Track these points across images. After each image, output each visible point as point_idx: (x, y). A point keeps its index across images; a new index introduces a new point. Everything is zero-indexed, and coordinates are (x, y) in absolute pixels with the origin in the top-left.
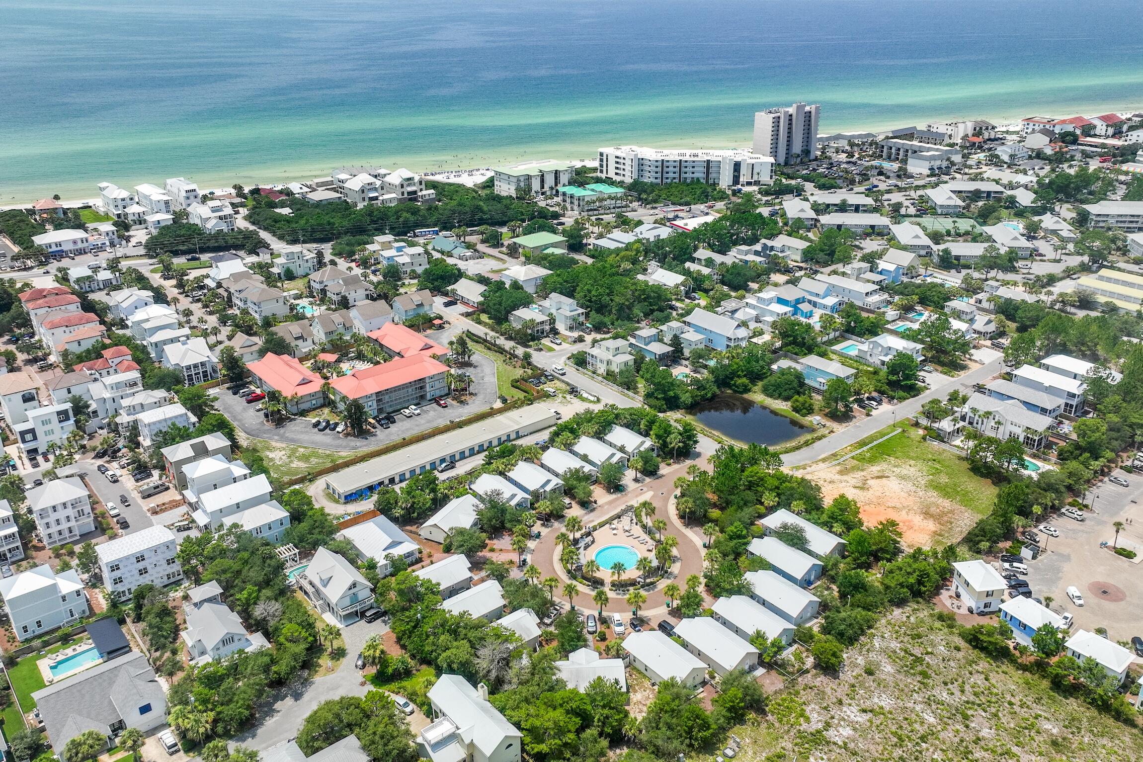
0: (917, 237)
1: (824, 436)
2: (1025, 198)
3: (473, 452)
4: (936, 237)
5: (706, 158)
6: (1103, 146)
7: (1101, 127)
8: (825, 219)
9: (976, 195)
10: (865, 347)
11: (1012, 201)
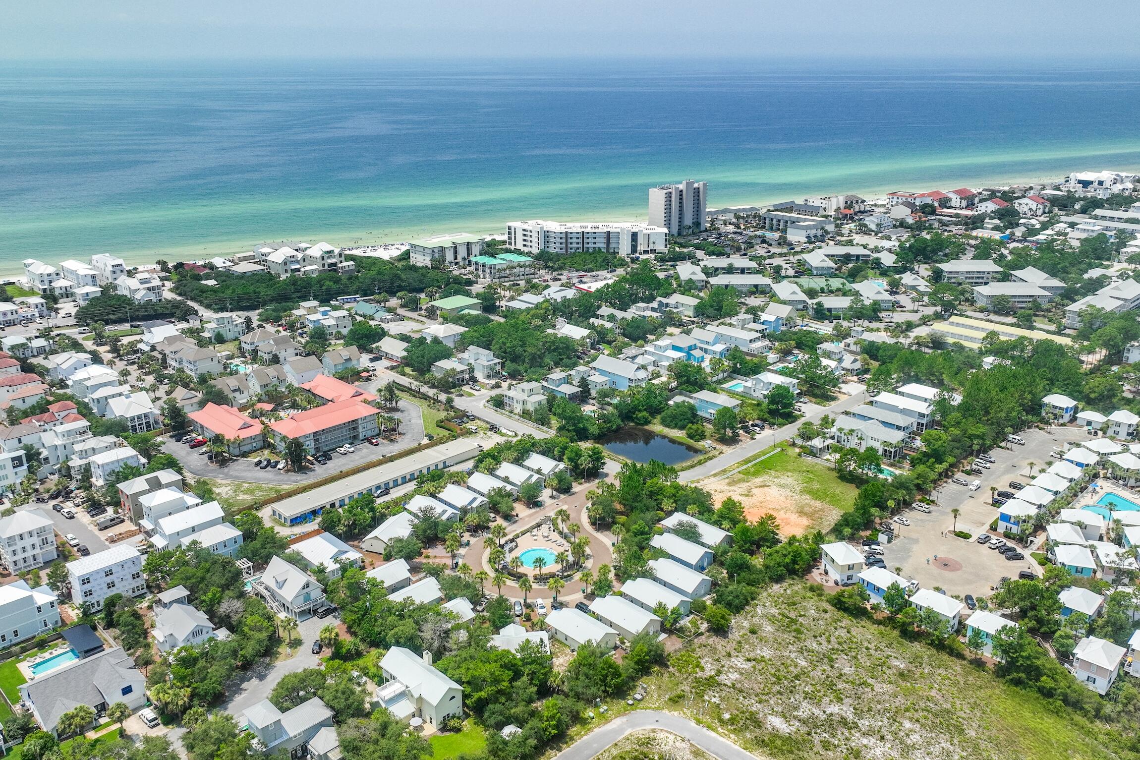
0: (794, 293)
1: (714, 457)
2: (888, 260)
3: (405, 481)
4: (811, 293)
5: (606, 230)
6: (957, 216)
7: (955, 200)
8: (713, 281)
9: (847, 258)
10: (749, 384)
11: (877, 263)
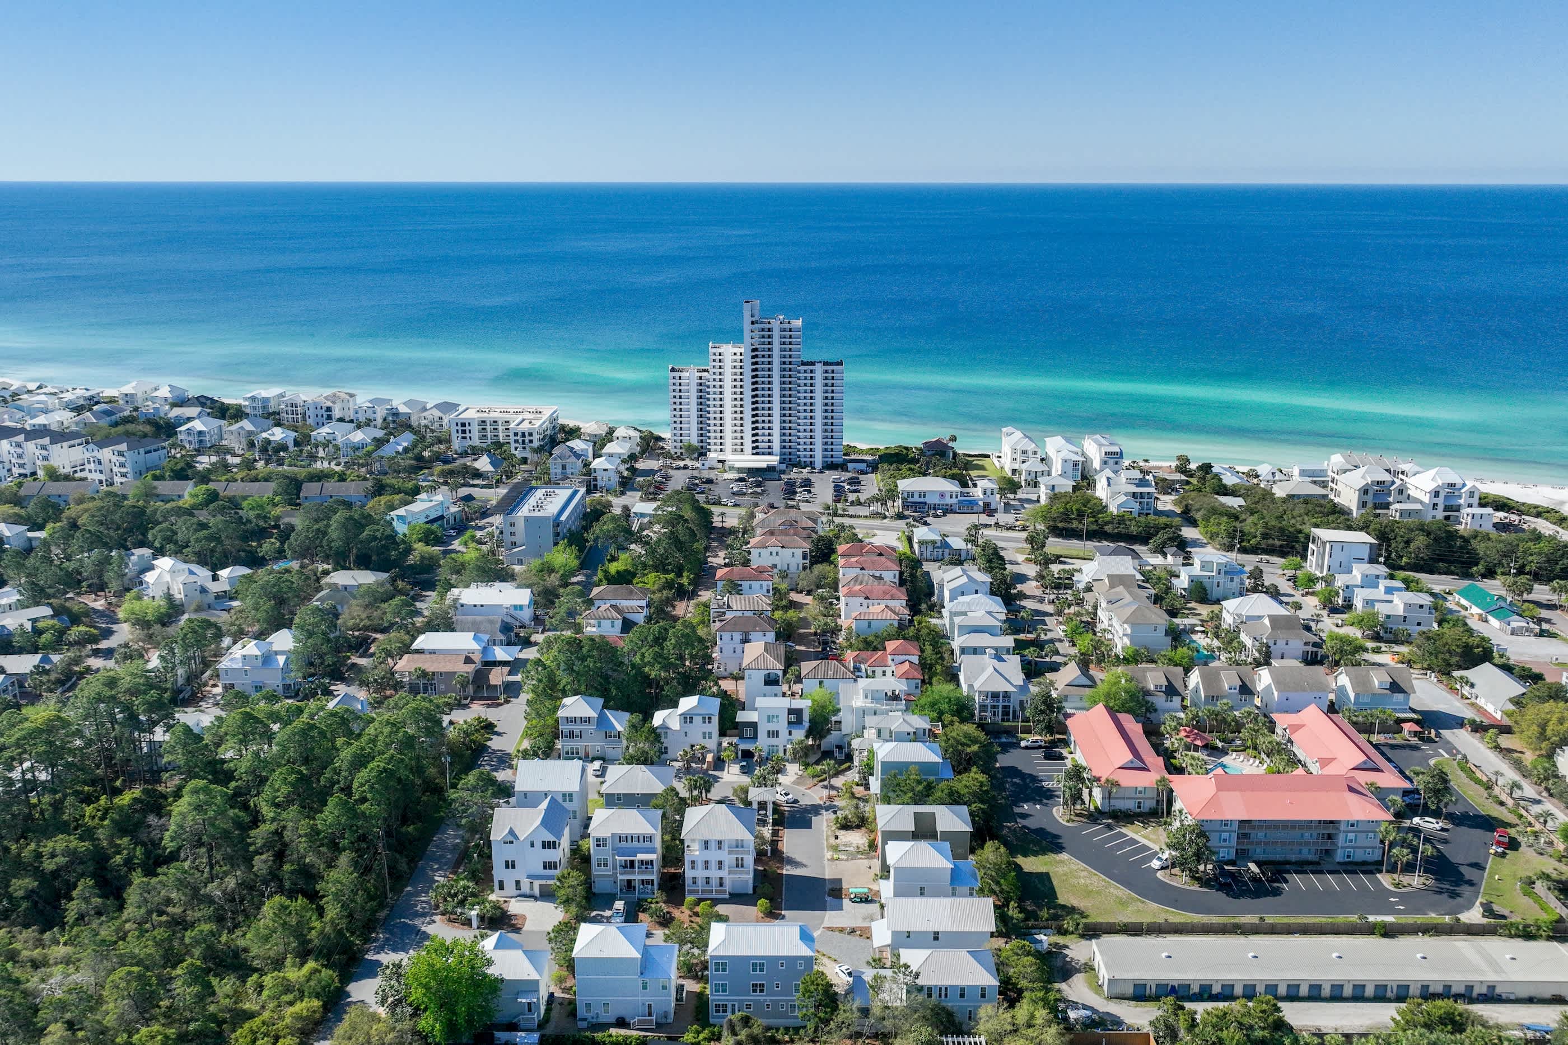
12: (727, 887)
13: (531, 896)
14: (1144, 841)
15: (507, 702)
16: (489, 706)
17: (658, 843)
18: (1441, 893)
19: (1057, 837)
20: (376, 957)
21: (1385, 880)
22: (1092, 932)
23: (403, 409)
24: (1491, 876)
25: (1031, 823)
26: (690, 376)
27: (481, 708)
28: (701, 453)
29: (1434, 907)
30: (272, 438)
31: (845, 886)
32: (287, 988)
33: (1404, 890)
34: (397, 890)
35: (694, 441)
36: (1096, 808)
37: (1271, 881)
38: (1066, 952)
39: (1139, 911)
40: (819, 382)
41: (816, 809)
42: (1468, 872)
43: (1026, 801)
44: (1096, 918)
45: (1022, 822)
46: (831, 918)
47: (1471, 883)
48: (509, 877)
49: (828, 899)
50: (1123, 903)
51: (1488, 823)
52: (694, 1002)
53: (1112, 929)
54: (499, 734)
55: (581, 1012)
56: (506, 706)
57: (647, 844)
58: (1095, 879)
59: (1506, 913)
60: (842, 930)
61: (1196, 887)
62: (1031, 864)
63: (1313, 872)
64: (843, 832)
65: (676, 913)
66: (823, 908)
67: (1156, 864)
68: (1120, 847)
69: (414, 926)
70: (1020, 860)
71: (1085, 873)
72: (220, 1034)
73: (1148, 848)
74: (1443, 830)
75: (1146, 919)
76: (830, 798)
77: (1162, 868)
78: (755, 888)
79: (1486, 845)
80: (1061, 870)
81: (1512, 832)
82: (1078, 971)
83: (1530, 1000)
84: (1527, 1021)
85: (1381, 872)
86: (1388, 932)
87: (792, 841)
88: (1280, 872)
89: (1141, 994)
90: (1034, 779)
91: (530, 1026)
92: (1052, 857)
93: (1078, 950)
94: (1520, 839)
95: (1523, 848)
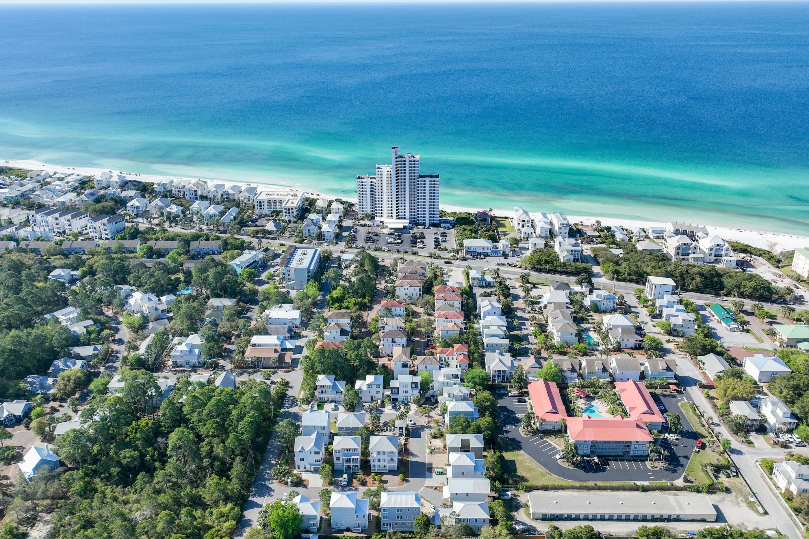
12: (387, 468)
13: (310, 471)
14: (554, 445)
15: (293, 370)
16: (285, 372)
17: (360, 452)
18: (669, 470)
19: (520, 442)
20: (253, 499)
21: (648, 464)
22: (529, 489)
23: (231, 192)
24: (691, 463)
25: (510, 435)
26: (367, 181)
27: (283, 373)
28: (373, 218)
29: (665, 477)
30: (172, 211)
31: (434, 466)
32: (222, 515)
33: (655, 469)
34: (258, 468)
35: (369, 212)
36: (537, 428)
37: (602, 465)
38: (518, 498)
39: (549, 479)
40: (427, 185)
41: (422, 428)
42: (682, 460)
43: (509, 424)
44: (532, 483)
45: (506, 435)
46: (428, 482)
47: (682, 466)
48: (302, 464)
49: (427, 473)
50: (543, 475)
51: (695, 436)
52: (375, 520)
53: (537, 488)
54: (291, 387)
55: (333, 525)
56: (293, 372)
57: (356, 452)
58: (533, 463)
59: (693, 480)
60: (432, 487)
61: (572, 468)
62: (508, 456)
63: (620, 461)
64: (433, 440)
65: (367, 479)
66: (425, 477)
67: (558, 457)
68: (544, 447)
69: (266, 485)
70: (504, 454)
71: (529, 461)
72: (199, 534)
73: (556, 448)
74: (677, 439)
75: (549, 483)
76: (429, 422)
77: (560, 458)
78: (398, 468)
79: (693, 447)
80: (520, 458)
81: (704, 440)
82: (522, 507)
83: (693, 521)
84: (689, 530)
85: (647, 460)
86: (645, 489)
87: (414, 444)
88: (607, 460)
89: (544, 518)
90: (513, 412)
91: (314, 530)
92: (517, 452)
93: (524, 497)
94: (707, 444)
95: (707, 449)
